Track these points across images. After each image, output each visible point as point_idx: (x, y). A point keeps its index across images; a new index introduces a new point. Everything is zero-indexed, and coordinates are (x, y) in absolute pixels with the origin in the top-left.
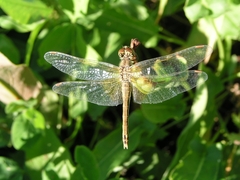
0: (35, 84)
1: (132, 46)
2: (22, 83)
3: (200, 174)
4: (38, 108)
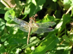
0: (15, 4)
1: (35, 16)
2: (10, 3)
3: (50, 45)
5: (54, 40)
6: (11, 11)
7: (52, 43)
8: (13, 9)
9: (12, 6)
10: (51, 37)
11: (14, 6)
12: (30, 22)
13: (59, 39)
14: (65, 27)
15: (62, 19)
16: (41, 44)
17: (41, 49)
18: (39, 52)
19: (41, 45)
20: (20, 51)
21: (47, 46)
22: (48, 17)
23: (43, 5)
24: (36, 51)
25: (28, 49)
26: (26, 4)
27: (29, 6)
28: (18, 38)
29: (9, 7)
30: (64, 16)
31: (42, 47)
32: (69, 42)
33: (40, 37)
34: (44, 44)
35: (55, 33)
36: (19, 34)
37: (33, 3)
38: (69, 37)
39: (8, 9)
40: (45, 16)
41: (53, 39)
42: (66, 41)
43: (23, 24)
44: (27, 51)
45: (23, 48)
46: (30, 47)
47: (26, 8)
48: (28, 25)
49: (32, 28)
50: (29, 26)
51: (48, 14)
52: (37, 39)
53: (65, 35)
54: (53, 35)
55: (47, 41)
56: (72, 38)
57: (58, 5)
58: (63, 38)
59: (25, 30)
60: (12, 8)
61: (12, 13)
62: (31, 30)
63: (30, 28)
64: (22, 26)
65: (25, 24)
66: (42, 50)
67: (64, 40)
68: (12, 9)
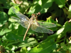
1: (38, 14)
3: (47, 49)
4: (20, 7)
5: (51, 45)
6: (16, 7)
7: (49, 48)
9: (18, 2)
10: (49, 42)
11: (20, 3)
13: (57, 45)
14: (65, 35)
15: (64, 26)
16: (38, 46)
17: (36, 51)
19: (38, 47)
20: (16, 48)
21: (43, 49)
22: (50, 20)
24: (31, 52)
25: (24, 48)
26: (32, 4)
27: (34, 7)
28: (17, 34)
29: (16, 2)
30: (66, 24)
31: (39, 49)
32: (66, 50)
33: (39, 40)
34: (41, 47)
35: (54, 38)
37: (39, 4)
38: (67, 45)
39: (13, 4)
42: (63, 49)
43: (24, 19)
44: (22, 50)
46: (27, 47)
47: (31, 8)
48: (29, 21)
49: (32, 25)
50: (29, 23)
51: (51, 17)
53: (64, 43)
54: (51, 39)
55: (45, 44)
56: (70, 47)
57: (63, 12)
58: (61, 45)
60: (18, 4)
61: (17, 9)
62: (30, 26)
63: (30, 24)
64: (22, 21)
65: (25, 20)
66: (38, 52)
67: (62, 47)
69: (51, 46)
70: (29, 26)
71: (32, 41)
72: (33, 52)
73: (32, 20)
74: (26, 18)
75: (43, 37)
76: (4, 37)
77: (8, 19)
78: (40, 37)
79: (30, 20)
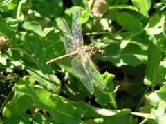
6: (86, 13)
8: (92, 16)
10: (75, 108)
12: (85, 47)
15: (119, 111)
16: (54, 95)
18: (38, 98)
19: (51, 96)
22: (109, 79)
23: (126, 64)
24: (36, 91)
26: (112, 34)
31: (50, 100)
33: (65, 92)
34: (57, 102)
36: (51, 48)
40: (109, 72)
41: (74, 115)
43: (77, 38)
44: (27, 79)
45: (27, 70)
48: (80, 46)
49: (78, 56)
50: (78, 49)
51: (114, 76)
52: (59, 87)
54: (81, 109)
55: (65, 104)
59: (69, 46)
61: (84, 17)
65: (78, 41)
66: (44, 103)
68: (90, 15)
69: (70, 118)
70: (74, 53)
71: (55, 83)
72: (38, 95)
73: (85, 49)
74: (80, 40)
75: (75, 94)
76: (24, 34)
77: (58, 16)
78: (71, 91)
79: (83, 47)
